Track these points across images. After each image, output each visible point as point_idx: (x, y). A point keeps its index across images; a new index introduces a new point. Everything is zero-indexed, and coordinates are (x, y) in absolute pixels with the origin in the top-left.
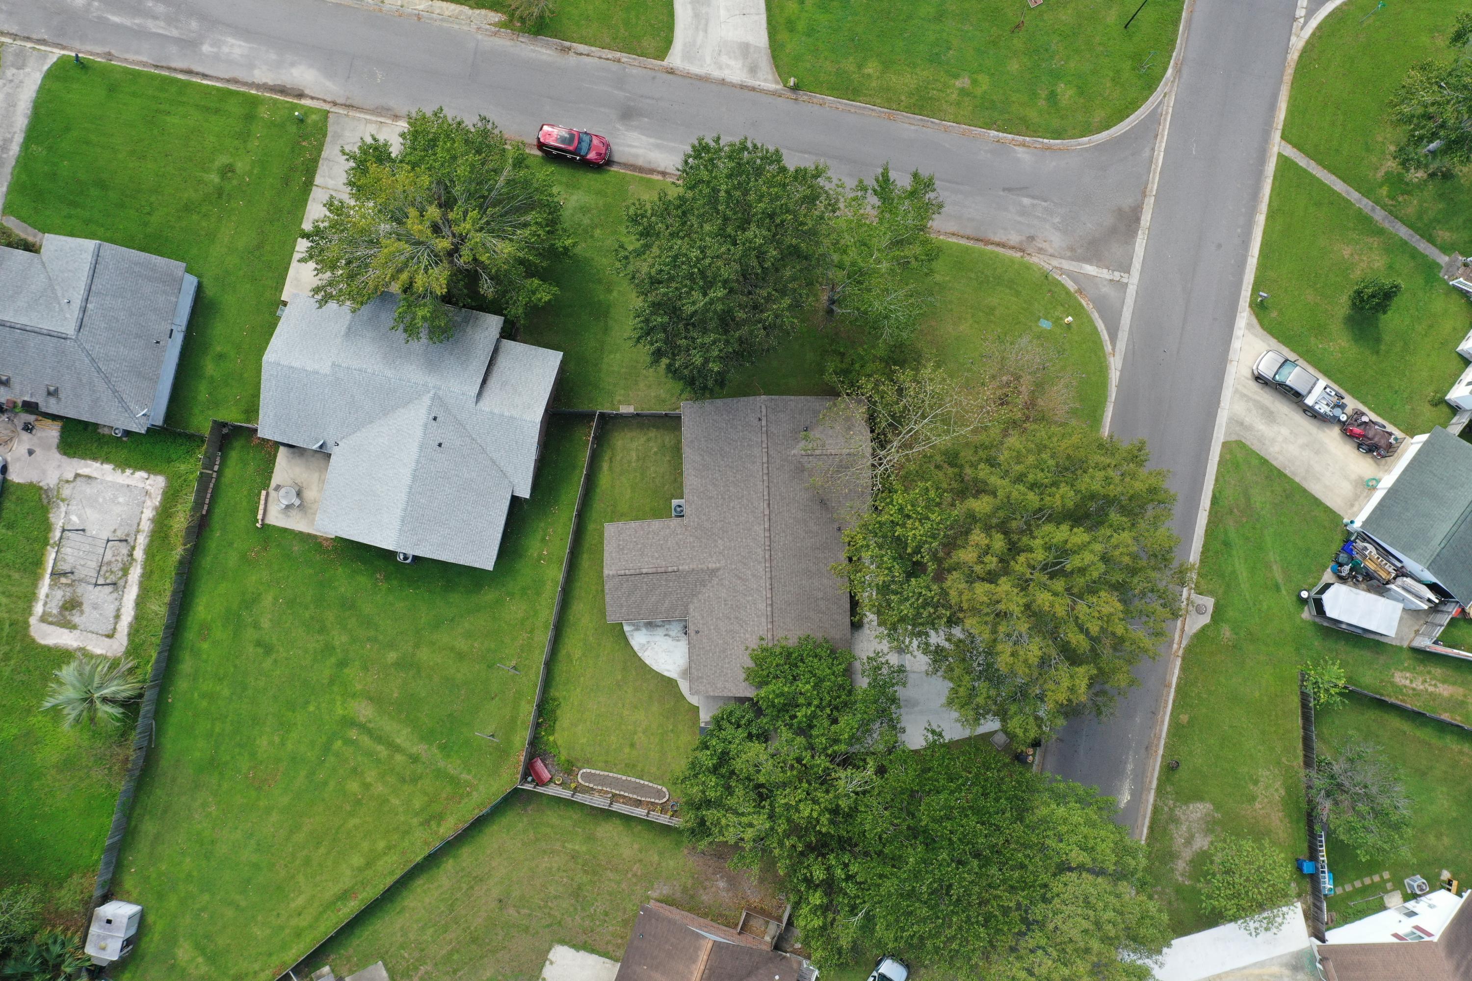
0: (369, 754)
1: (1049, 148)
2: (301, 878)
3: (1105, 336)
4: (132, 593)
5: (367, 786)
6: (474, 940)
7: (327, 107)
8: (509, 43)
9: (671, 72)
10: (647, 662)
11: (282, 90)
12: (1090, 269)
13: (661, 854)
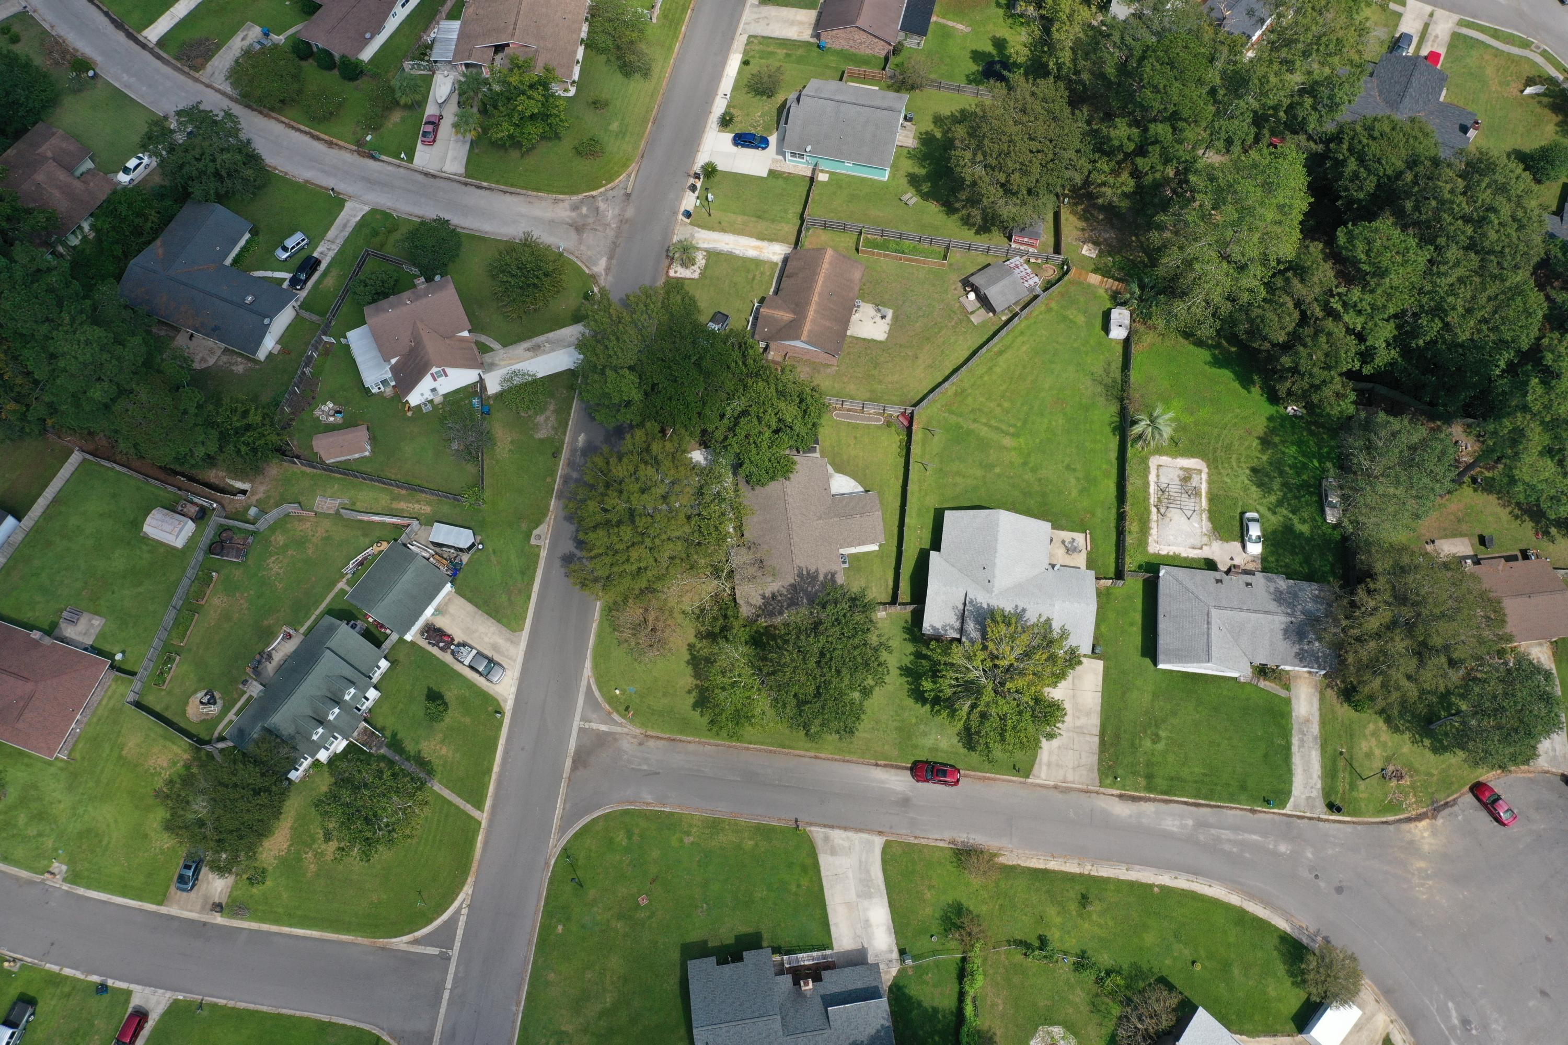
0: (1001, 421)
1: (631, 803)
3: (594, 688)
6: (928, 339)
7: (1102, 790)
8: (990, 843)
9: (880, 833)
10: (852, 480)
11: (1134, 799)
12: (604, 728)
13: (833, 387)
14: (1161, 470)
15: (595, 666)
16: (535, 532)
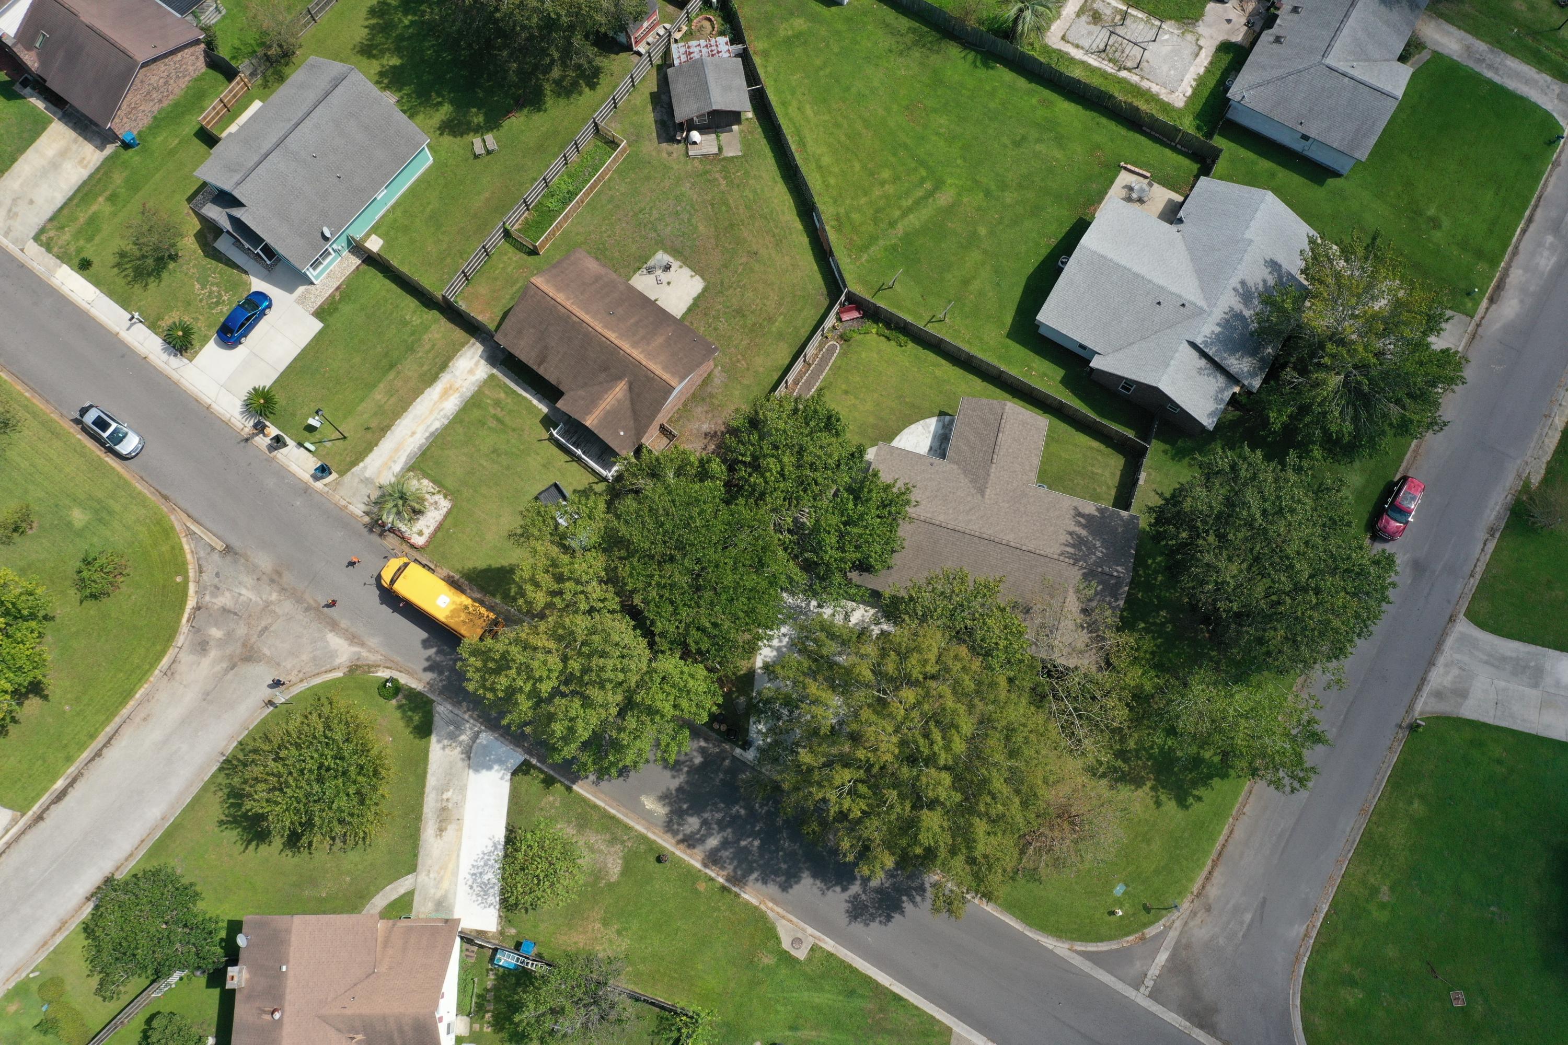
0: (907, 193)
1: (1297, 959)
2: (827, 117)
3: (1091, 948)
4: (1093, 61)
5: (883, 183)
7: (1477, 318)
8: (1508, 485)
9: (1452, 619)
10: (913, 426)
11: (1500, 287)
12: (1162, 957)
14: (1071, 36)
15: (1059, 933)
16: (786, 945)
